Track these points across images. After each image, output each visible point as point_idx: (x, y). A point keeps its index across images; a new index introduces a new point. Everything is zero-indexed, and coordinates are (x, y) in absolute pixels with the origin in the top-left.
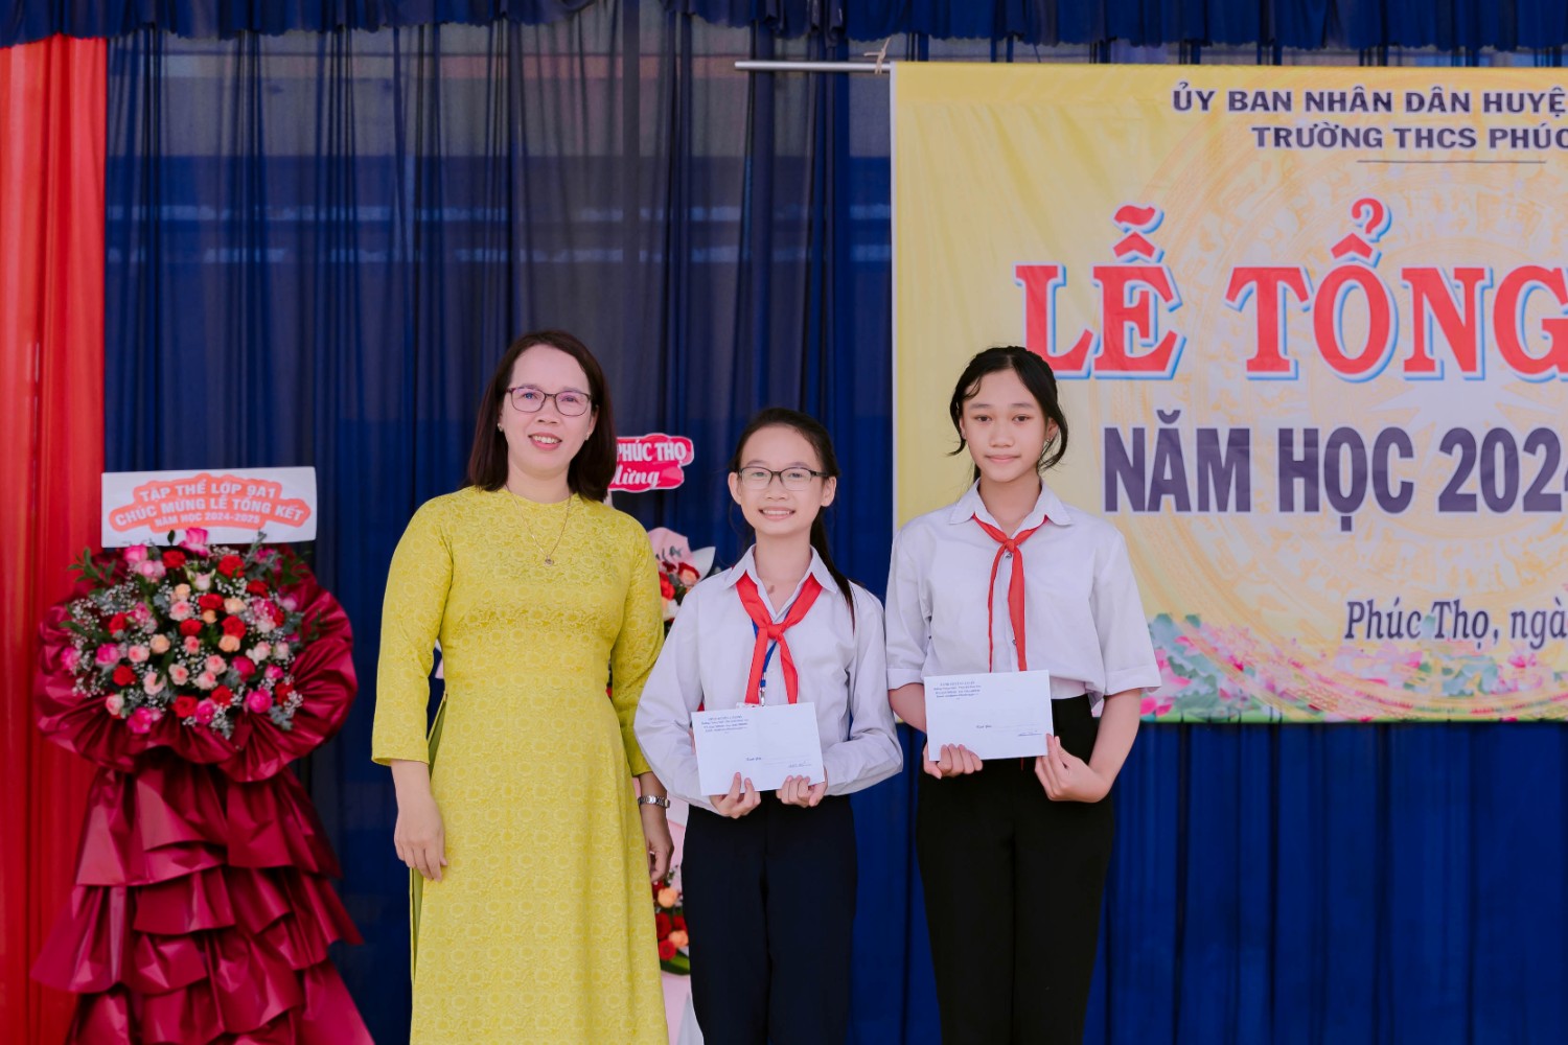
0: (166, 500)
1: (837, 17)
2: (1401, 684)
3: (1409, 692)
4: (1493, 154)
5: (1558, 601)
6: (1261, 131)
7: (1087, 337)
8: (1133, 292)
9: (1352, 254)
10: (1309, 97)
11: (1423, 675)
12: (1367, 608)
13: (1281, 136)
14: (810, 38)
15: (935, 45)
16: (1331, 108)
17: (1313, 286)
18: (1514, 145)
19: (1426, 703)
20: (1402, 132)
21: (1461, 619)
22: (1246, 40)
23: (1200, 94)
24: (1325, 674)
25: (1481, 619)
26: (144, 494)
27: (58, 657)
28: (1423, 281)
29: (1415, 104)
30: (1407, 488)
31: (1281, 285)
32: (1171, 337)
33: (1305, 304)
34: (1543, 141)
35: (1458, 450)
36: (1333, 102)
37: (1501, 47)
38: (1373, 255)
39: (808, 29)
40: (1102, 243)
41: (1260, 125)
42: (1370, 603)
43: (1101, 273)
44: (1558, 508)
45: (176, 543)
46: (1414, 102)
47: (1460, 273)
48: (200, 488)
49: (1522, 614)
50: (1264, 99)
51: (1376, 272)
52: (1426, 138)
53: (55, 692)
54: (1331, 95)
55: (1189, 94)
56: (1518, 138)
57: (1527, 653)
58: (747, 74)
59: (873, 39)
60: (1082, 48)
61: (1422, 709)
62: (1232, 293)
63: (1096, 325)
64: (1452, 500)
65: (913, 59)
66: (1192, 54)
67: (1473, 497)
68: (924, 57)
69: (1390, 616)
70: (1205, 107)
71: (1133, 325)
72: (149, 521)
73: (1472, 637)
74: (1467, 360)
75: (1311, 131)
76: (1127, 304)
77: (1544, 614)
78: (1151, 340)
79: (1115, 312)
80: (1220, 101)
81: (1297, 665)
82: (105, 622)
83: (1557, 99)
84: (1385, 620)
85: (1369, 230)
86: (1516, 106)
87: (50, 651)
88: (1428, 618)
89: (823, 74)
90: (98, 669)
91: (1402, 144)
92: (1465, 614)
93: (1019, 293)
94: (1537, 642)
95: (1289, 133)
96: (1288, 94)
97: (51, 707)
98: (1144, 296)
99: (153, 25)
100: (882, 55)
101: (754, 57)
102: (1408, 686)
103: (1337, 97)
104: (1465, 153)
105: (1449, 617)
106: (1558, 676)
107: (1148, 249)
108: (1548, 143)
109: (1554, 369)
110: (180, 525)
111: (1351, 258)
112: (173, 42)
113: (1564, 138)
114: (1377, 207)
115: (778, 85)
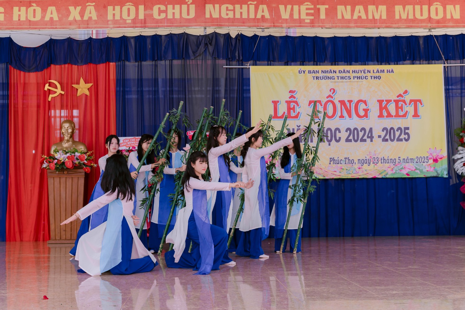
0: (128, 142)
1: (241, 58)
2: (339, 172)
3: (340, 173)
4: (354, 80)
5: (366, 157)
6: (314, 77)
7: (284, 113)
8: (292, 105)
9: (330, 98)
10: (322, 71)
11: (343, 170)
12: (333, 159)
13: (317, 78)
14: (236, 61)
15: (258, 62)
16: (326, 73)
17: (323, 103)
18: (357, 79)
19: (343, 175)
20: (338, 77)
21: (349, 161)
22: (311, 61)
23: (303, 71)
24: (326, 170)
25: (353, 160)
26: (125, 141)
28: (342, 102)
29: (340, 71)
30: (340, 138)
31: (318, 103)
32: (299, 113)
33: (322, 107)
34: (362, 78)
35: (348, 131)
38: (334, 98)
39: (236, 60)
40: (286, 96)
41: (314, 76)
42: (334, 158)
43: (287, 102)
44: (366, 141)
45: (130, 149)
46: (340, 72)
47: (348, 101)
48: (134, 140)
49: (360, 160)
50: (314, 71)
51: (334, 101)
52: (342, 78)
54: (326, 71)
55: (301, 71)
56: (358, 78)
57: (361, 166)
58: (225, 69)
59: (247, 62)
60: (283, 63)
61: (343, 176)
62: (309, 105)
63: (286, 111)
64: (348, 140)
65: (254, 65)
66: (302, 64)
67: (351, 140)
68: (256, 65)
69: (337, 160)
70: (304, 73)
71: (292, 111)
72: (125, 145)
73: (351, 164)
74: (350, 116)
75: (322, 77)
76: (291, 107)
77: (363, 160)
78: (295, 113)
79: (289, 109)
80: (307, 72)
81: (321, 169)
83: (365, 71)
84: (336, 161)
85: (333, 94)
86: (358, 72)
88: (343, 160)
89: (239, 68)
91: (338, 79)
92: (350, 160)
93: (272, 105)
94: (362, 164)
95: (319, 77)
96: (318, 71)
98: (294, 105)
99: (124, 60)
100: (248, 65)
101: (227, 65)
102: (340, 172)
103: (327, 71)
104: (349, 80)
105: (347, 160)
106: (366, 170)
107: (295, 98)
108: (363, 79)
109: (365, 117)
110: (131, 146)
111: (330, 99)
112: (127, 63)
113: (366, 78)
114: (334, 90)
115: (231, 70)
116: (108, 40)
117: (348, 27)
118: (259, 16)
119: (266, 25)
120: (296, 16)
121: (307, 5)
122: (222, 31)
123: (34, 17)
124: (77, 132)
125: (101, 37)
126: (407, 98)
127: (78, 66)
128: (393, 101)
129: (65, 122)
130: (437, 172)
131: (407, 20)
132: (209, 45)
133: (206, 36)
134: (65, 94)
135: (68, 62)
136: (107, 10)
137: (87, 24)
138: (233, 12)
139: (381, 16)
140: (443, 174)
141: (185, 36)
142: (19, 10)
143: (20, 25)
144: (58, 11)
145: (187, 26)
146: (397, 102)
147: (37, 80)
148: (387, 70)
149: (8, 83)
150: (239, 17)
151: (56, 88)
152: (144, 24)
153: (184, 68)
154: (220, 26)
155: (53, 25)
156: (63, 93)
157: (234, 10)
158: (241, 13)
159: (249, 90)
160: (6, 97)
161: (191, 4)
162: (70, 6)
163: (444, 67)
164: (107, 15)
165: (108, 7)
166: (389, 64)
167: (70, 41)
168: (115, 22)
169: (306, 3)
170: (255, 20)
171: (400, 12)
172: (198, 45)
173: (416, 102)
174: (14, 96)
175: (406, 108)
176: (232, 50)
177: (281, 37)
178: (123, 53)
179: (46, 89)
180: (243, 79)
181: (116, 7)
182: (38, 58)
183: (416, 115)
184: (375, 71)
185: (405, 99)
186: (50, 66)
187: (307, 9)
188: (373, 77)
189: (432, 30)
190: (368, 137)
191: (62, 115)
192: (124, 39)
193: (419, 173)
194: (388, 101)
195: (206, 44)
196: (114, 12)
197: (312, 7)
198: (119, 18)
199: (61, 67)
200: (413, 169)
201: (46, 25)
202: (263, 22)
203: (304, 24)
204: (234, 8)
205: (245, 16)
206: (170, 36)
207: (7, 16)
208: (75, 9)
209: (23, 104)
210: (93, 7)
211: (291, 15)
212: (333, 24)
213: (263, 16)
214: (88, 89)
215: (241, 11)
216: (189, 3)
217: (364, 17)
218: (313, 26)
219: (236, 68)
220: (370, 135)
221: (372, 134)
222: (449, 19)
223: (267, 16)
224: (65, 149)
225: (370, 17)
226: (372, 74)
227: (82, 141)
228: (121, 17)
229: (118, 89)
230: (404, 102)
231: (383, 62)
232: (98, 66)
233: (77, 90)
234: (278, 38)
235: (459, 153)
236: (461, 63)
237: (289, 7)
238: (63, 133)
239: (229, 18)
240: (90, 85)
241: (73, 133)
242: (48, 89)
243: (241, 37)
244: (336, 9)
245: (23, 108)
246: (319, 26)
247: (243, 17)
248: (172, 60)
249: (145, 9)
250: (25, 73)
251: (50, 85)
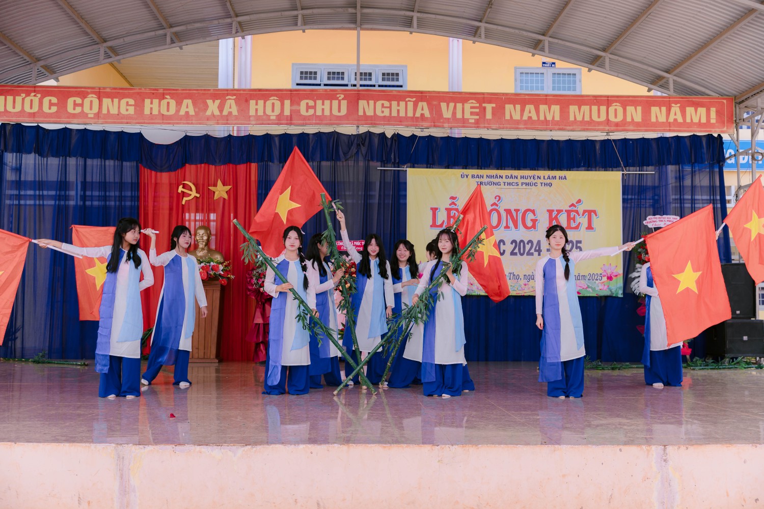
1: (397, 160)
4: (522, 187)
7: (444, 221)
9: (495, 206)
10: (487, 176)
13: (481, 183)
14: (392, 164)
15: (416, 165)
18: (526, 186)
20: (505, 183)
21: (514, 276)
22: (475, 166)
23: (466, 175)
25: (518, 276)
27: (250, 281)
28: (508, 211)
30: (504, 251)
34: (531, 185)
35: (514, 244)
36: (492, 177)
37: (524, 168)
38: (499, 206)
39: (391, 162)
40: (447, 203)
41: (477, 181)
43: (446, 209)
44: (533, 255)
46: (507, 177)
47: (515, 210)
49: (526, 275)
50: (478, 176)
51: (499, 210)
52: (509, 184)
53: (250, 287)
54: (491, 175)
55: (464, 175)
56: (527, 184)
57: (527, 282)
58: (380, 170)
59: (404, 164)
60: (444, 166)
63: (445, 219)
64: (513, 253)
65: (411, 168)
66: (465, 167)
67: (517, 253)
68: (414, 167)
70: (467, 177)
71: (453, 220)
73: (516, 279)
74: (516, 227)
75: (487, 182)
76: (451, 216)
77: (530, 275)
79: (449, 217)
80: (470, 176)
82: (260, 274)
83: (534, 177)
85: (498, 202)
86: (526, 178)
87: (248, 280)
88: (508, 276)
89: (395, 170)
90: (258, 283)
91: (504, 186)
93: (431, 213)
94: (529, 280)
95: (483, 182)
96: (483, 175)
97: (249, 290)
98: (455, 213)
99: (267, 161)
100: (405, 167)
101: (381, 167)
104: (515, 187)
105: (512, 276)
106: (532, 287)
107: (456, 205)
108: (533, 185)
109: (533, 229)
112: (270, 163)
113: (536, 184)
114: (499, 197)
115: (386, 172)
116: (250, 137)
117: (517, 129)
118: (418, 115)
119: (425, 124)
120: (459, 115)
121: (472, 103)
122: (377, 130)
123: (168, 110)
124: (213, 238)
125: (242, 134)
126: (581, 208)
127: (216, 166)
128: (564, 211)
129: (201, 228)
130: (611, 291)
131: (583, 122)
132: (362, 146)
133: (358, 136)
134: (201, 197)
135: (205, 162)
136: (249, 105)
137: (226, 119)
138: (389, 109)
139: (553, 117)
140: (618, 294)
141: (335, 135)
142: (152, 103)
143: (152, 119)
144: (194, 104)
145: (338, 124)
146: (568, 212)
147: (170, 181)
148: (560, 177)
149: (138, 184)
150: (396, 115)
151: (191, 190)
152: (290, 121)
153: (334, 170)
154: (374, 124)
155: (189, 120)
156: (198, 195)
157: (390, 107)
158: (398, 111)
159: (406, 196)
160: (136, 199)
161: (343, 99)
162: (208, 99)
163: (623, 174)
164: (249, 110)
165: (251, 101)
166: (561, 170)
167: (207, 138)
168: (257, 118)
169: (471, 101)
170: (414, 118)
171: (574, 113)
172: (350, 145)
173: (590, 213)
174: (145, 197)
175: (579, 219)
176: (388, 150)
177: (442, 138)
178: (266, 153)
179: (180, 191)
180: (399, 183)
181: (259, 101)
182: (171, 155)
183: (590, 227)
184: (546, 177)
185: (578, 209)
186: (185, 165)
187: (472, 108)
188: (543, 184)
189: (611, 134)
190: (536, 251)
191: (198, 218)
192: (267, 136)
193: (591, 291)
194: (559, 211)
195: (358, 145)
196: (256, 107)
197: (478, 105)
198: (262, 114)
199: (197, 167)
200: (585, 287)
201: (181, 119)
202: (422, 121)
203: (467, 124)
204: (391, 105)
205: (402, 114)
206: (319, 135)
207: (138, 108)
208: (214, 102)
209: (154, 206)
210: (234, 101)
211: (454, 113)
212: (500, 125)
213: (422, 115)
214: (227, 192)
215: (398, 108)
216: (340, 98)
217: (535, 118)
218: (478, 127)
219: (391, 170)
220: (537, 249)
221: (540, 248)
222: (629, 122)
223: (427, 114)
224: (199, 259)
225: (542, 118)
226: (542, 180)
227: (219, 250)
228: (264, 112)
229: (260, 192)
230: (577, 212)
231: (555, 169)
232: (238, 166)
233: (214, 192)
234: (439, 139)
235: (636, 271)
236: (639, 171)
237: (452, 105)
238: (197, 240)
239: (385, 117)
240: (228, 188)
241: (208, 240)
242: (182, 191)
243: (397, 137)
244: (504, 108)
245: (153, 210)
246: (485, 127)
247: (401, 115)
248: (320, 162)
249: (291, 106)
250: (157, 172)
251: (185, 186)
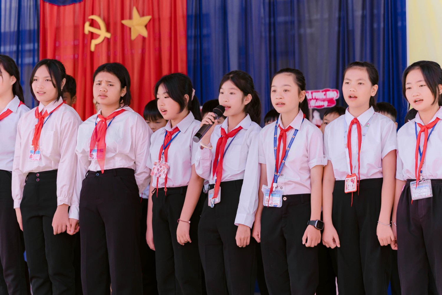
151: (99, 28)
156: (108, 35)
179: (86, 32)
214: (146, 26)
233: (130, 29)
240: (148, 18)
242: (89, 32)
250: (59, 6)
251: (93, 24)
